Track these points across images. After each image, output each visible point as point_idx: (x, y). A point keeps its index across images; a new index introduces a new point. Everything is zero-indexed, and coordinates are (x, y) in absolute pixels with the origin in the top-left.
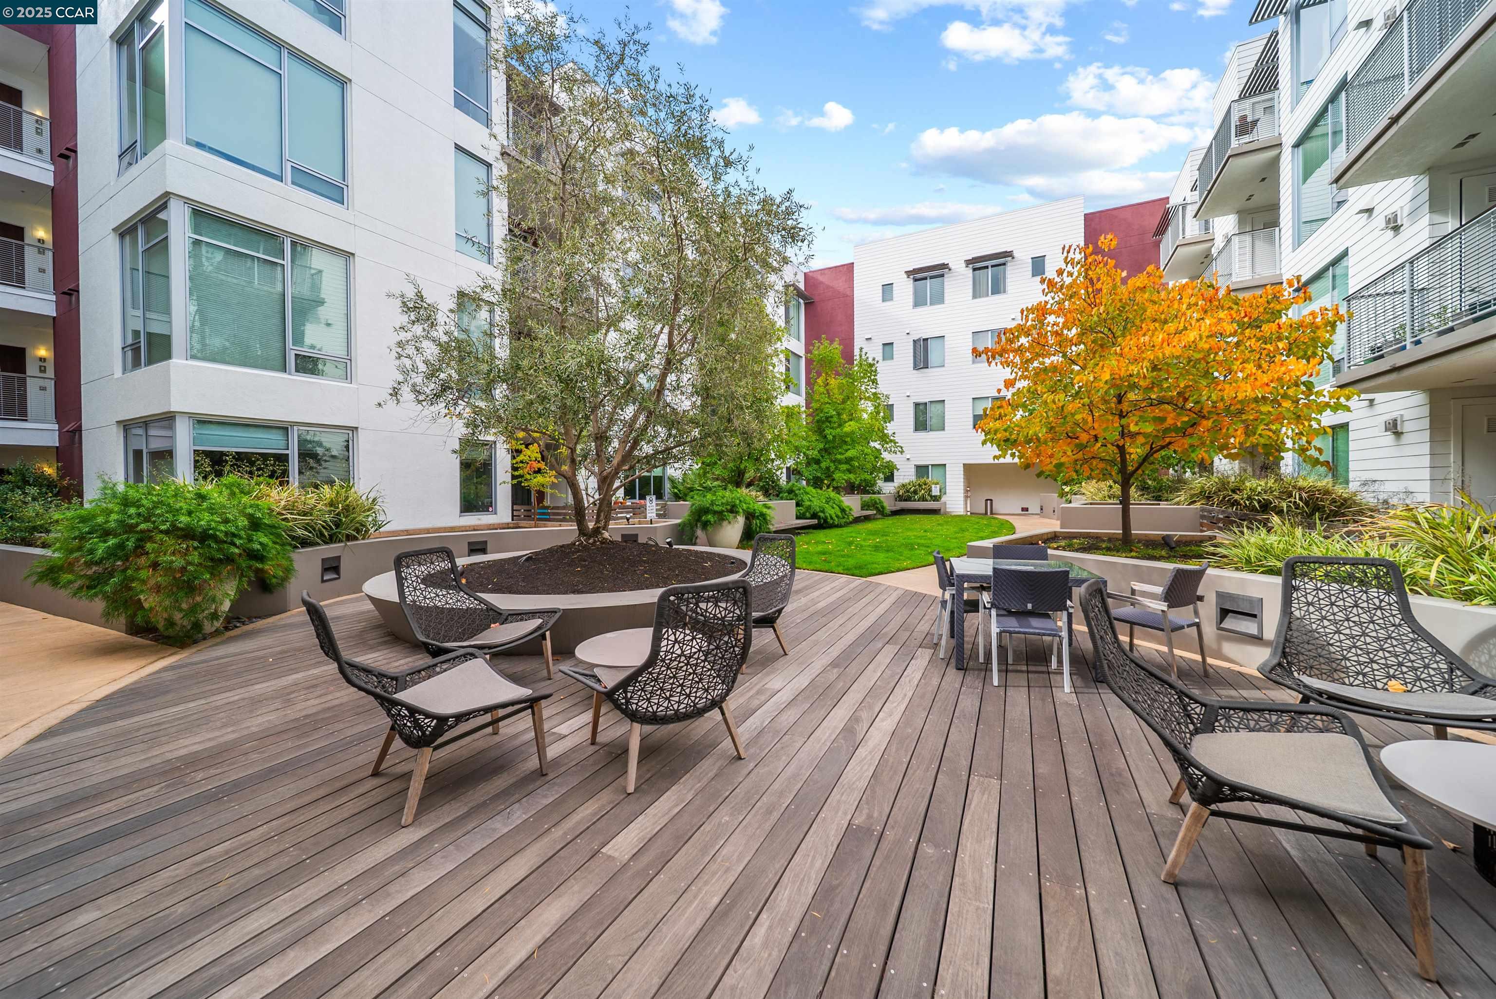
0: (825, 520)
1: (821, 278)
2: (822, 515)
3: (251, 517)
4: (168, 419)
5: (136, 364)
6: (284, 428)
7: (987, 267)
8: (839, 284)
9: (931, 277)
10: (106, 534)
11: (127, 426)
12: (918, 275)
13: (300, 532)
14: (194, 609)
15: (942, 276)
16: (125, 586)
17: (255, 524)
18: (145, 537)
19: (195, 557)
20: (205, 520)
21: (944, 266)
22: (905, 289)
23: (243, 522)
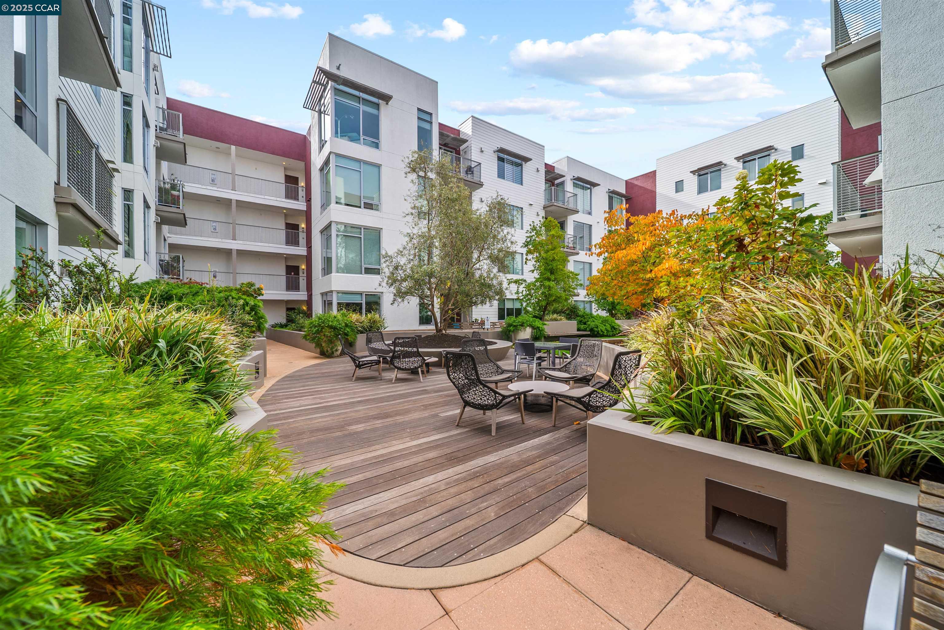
0: (598, 332)
1: (636, 183)
2: (596, 329)
3: (346, 323)
4: (331, 292)
5: (325, 275)
6: (361, 294)
7: (755, 159)
8: (647, 185)
9: (711, 172)
10: (316, 327)
11: (322, 294)
12: (700, 172)
13: (360, 329)
14: (332, 349)
15: (720, 170)
16: (318, 340)
17: (346, 325)
18: (323, 328)
19: (332, 334)
20: (335, 324)
21: (720, 163)
22: (692, 183)
23: (344, 325)
